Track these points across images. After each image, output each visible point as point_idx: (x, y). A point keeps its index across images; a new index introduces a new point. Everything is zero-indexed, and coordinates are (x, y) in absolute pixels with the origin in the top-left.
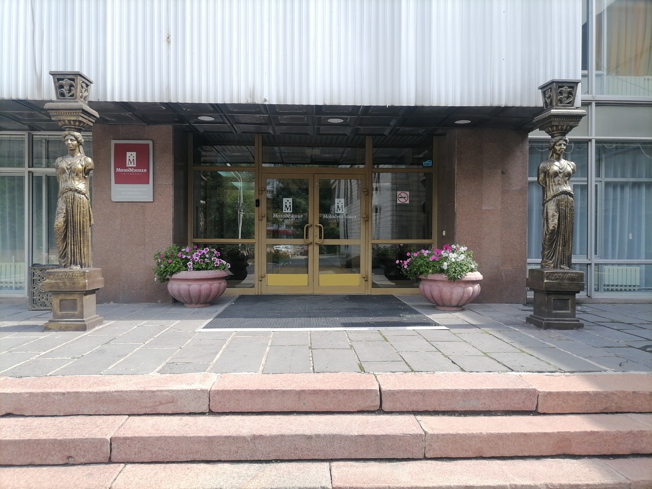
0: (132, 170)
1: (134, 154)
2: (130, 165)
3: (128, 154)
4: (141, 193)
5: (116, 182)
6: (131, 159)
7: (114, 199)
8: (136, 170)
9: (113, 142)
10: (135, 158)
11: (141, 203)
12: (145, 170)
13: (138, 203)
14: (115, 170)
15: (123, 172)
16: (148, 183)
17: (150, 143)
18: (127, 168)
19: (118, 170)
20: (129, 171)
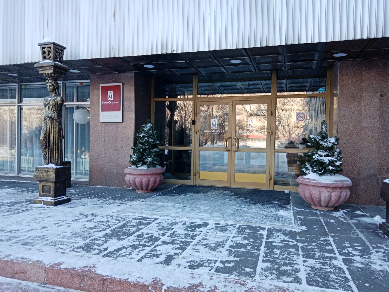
0: (110, 103)
1: (112, 92)
2: (110, 100)
3: (109, 92)
4: (115, 117)
5: (102, 111)
6: (110, 95)
7: (101, 121)
8: (113, 103)
9: (101, 85)
10: (112, 95)
11: (116, 123)
12: (118, 103)
13: (114, 124)
14: (101, 103)
15: (106, 104)
16: (120, 111)
17: (121, 84)
18: (108, 101)
19: (104, 103)
20: (109, 103)
